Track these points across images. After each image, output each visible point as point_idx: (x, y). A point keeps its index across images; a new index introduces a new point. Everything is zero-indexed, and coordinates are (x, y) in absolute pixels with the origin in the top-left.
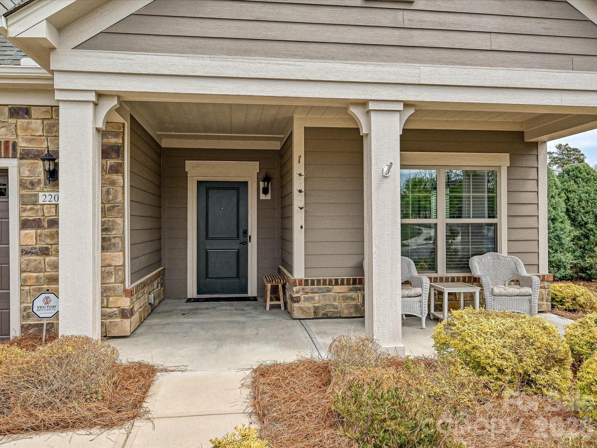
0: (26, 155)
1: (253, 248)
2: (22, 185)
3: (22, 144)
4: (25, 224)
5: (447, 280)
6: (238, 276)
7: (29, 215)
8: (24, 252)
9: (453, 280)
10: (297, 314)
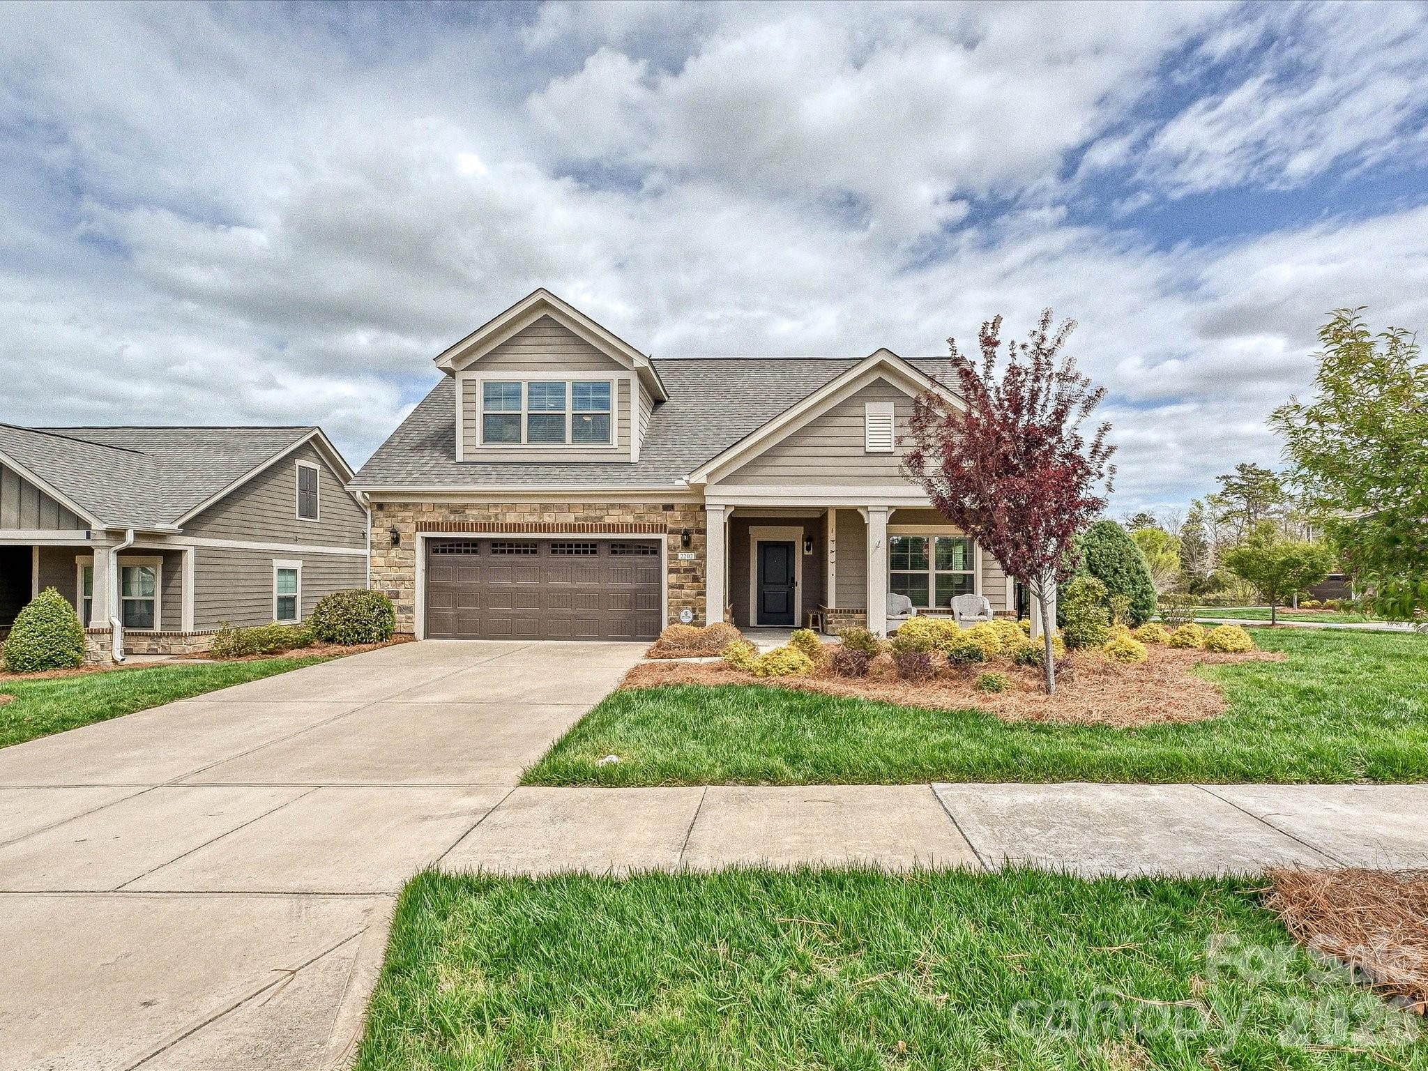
0: (672, 532)
1: (798, 591)
2: (669, 548)
3: (670, 526)
4: (671, 571)
5: (936, 612)
6: (787, 612)
7: (673, 566)
8: (670, 587)
9: (940, 612)
10: (829, 632)
